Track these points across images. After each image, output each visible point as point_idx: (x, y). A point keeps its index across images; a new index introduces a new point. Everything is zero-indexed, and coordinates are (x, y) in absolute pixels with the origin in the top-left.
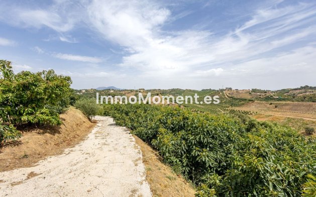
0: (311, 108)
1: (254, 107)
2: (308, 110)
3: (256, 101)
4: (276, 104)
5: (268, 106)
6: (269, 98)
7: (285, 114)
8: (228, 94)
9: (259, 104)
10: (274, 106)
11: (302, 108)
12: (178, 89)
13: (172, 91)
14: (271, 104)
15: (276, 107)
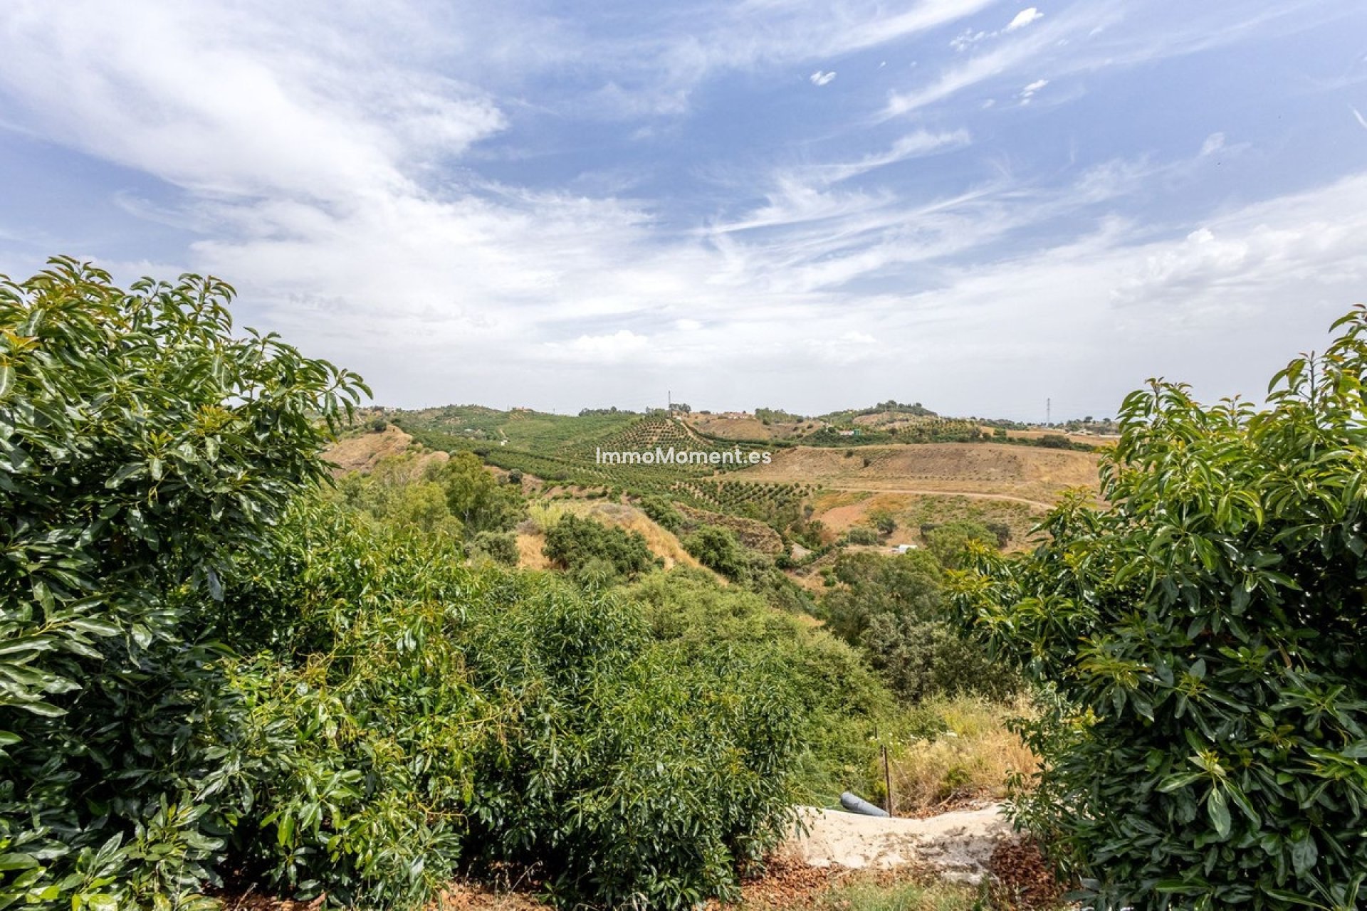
0: (964, 462)
1: (797, 468)
2: (958, 469)
3: (800, 448)
4: (864, 452)
5: (843, 460)
6: (826, 435)
7: (900, 483)
8: (691, 425)
9: (811, 455)
10: (858, 460)
11: (942, 461)
12: (471, 407)
13: (447, 415)
14: (850, 454)
15: (867, 464)
